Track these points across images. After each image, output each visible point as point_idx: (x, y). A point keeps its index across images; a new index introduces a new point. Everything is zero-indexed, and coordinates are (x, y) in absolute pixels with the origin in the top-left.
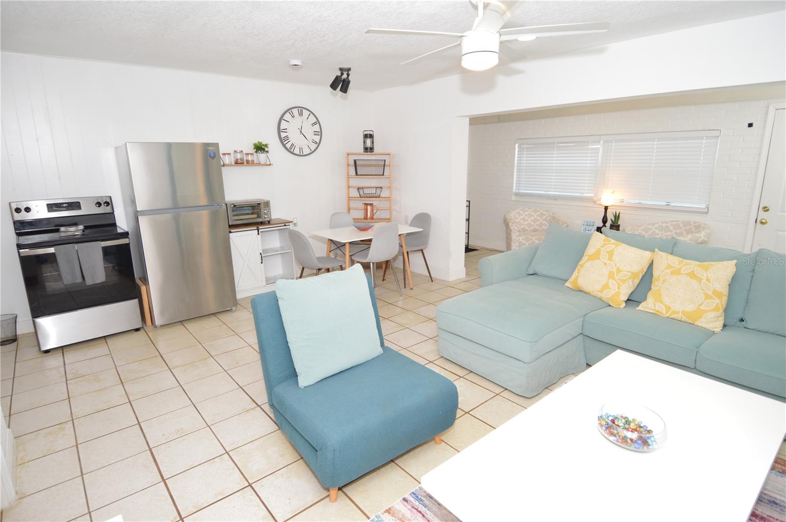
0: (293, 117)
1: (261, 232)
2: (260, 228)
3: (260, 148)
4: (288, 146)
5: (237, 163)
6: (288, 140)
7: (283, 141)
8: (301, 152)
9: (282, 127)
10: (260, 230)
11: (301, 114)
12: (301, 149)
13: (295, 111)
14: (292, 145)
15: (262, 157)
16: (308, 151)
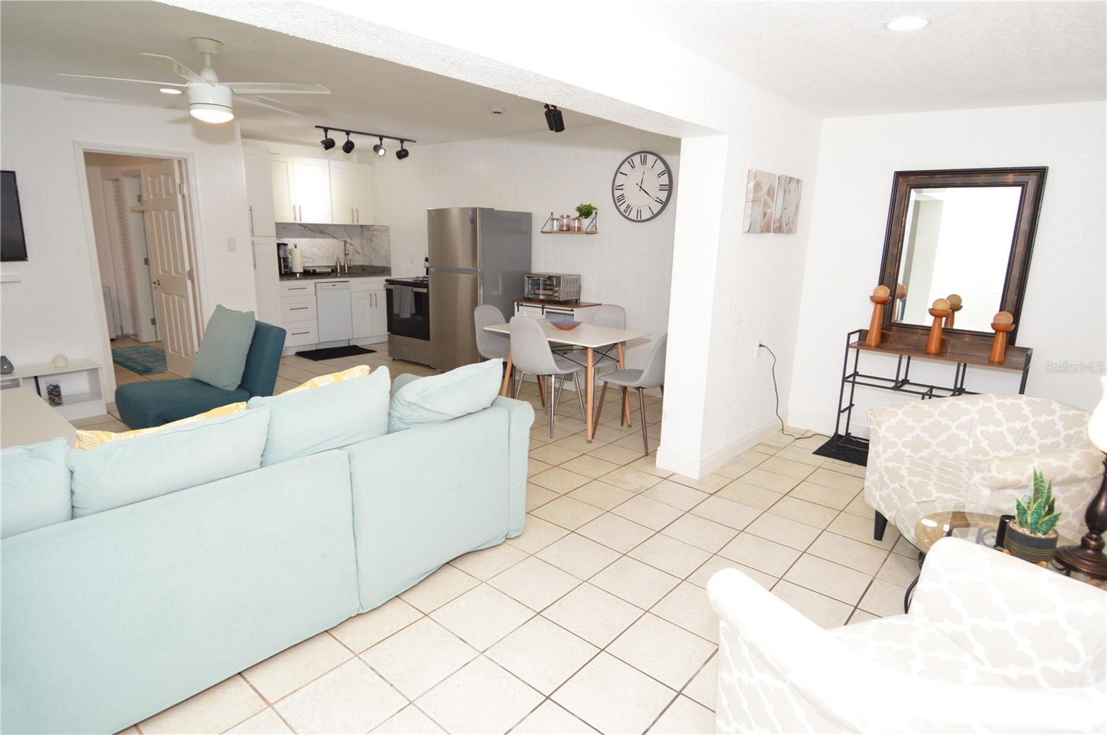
0: (633, 167)
1: (547, 312)
2: (546, 306)
3: (586, 212)
4: (622, 208)
5: (561, 230)
6: (623, 201)
7: (618, 201)
8: (639, 217)
9: (617, 183)
10: (545, 310)
11: (644, 162)
12: (639, 212)
13: (637, 159)
14: (628, 206)
15: (586, 222)
16: (649, 215)
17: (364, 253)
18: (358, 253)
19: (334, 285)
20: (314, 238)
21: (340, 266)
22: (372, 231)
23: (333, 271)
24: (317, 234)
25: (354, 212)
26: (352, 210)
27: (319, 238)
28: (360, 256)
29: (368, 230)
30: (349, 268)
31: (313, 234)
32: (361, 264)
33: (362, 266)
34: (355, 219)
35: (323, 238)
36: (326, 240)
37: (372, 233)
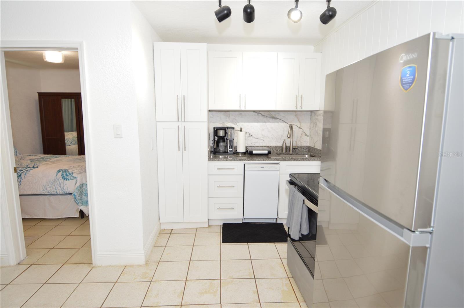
17: (311, 136)
18: (306, 135)
19: (263, 167)
20: (265, 122)
21: (286, 147)
22: (318, 116)
23: (269, 153)
24: (268, 119)
25: (299, 98)
26: (296, 97)
27: (270, 122)
28: (308, 138)
29: (315, 115)
30: (293, 149)
31: (265, 119)
32: (308, 145)
33: (308, 147)
34: (299, 105)
35: (273, 123)
36: (276, 124)
37: (317, 118)
